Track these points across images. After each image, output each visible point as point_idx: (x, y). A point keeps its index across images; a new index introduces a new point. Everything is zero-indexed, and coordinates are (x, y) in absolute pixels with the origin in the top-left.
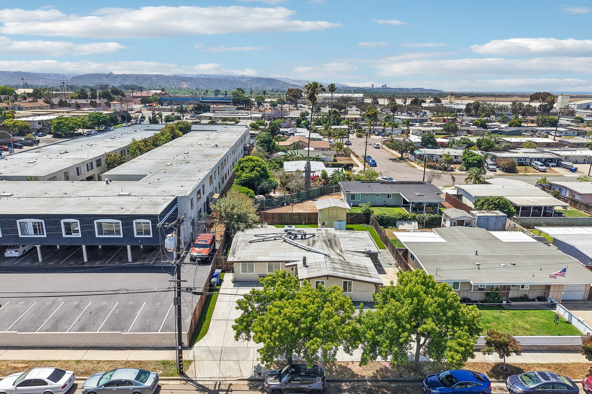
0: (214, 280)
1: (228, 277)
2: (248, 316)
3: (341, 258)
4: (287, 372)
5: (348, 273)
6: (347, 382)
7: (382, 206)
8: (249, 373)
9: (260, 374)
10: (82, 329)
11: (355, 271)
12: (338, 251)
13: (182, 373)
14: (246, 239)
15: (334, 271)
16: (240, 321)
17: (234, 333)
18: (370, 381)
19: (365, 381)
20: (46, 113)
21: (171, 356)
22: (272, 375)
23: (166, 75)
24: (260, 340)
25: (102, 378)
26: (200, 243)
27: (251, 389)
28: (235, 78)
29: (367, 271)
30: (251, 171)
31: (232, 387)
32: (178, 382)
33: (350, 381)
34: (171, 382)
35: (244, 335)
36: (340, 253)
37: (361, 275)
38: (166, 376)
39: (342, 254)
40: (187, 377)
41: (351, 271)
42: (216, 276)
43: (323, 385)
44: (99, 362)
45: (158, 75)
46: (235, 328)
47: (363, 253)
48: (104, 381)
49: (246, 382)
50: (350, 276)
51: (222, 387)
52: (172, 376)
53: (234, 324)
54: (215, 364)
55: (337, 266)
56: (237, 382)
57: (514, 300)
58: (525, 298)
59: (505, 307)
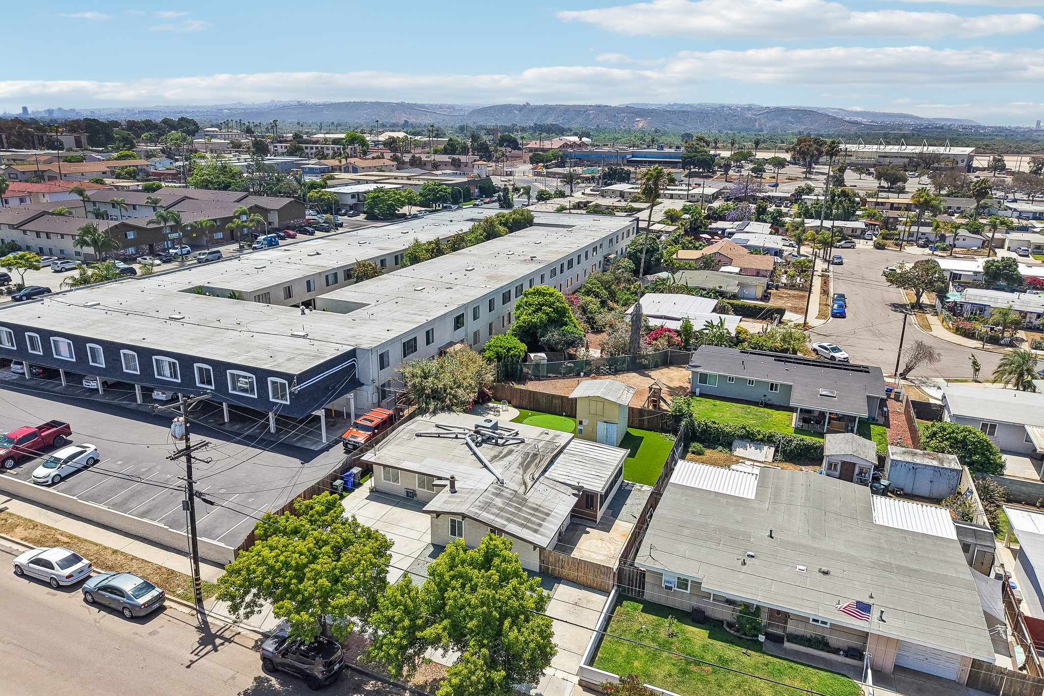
3: (520, 492)
5: (503, 518)
6: (380, 680)
7: (756, 404)
11: (519, 517)
12: (529, 477)
13: (198, 601)
14: (419, 429)
15: (481, 508)
20: (377, 178)
23: (613, 105)
26: (363, 422)
27: (254, 647)
28: (735, 109)
29: (541, 519)
30: (536, 312)
31: (236, 639)
32: (188, 610)
34: (180, 608)
36: (529, 482)
38: (183, 598)
39: (530, 484)
40: (202, 607)
41: (512, 514)
43: (326, 672)
45: (599, 106)
48: (102, 584)
49: (257, 637)
51: (224, 634)
52: (188, 600)
55: (497, 501)
56: (248, 632)
57: (794, 638)
58: (821, 644)
59: (757, 647)
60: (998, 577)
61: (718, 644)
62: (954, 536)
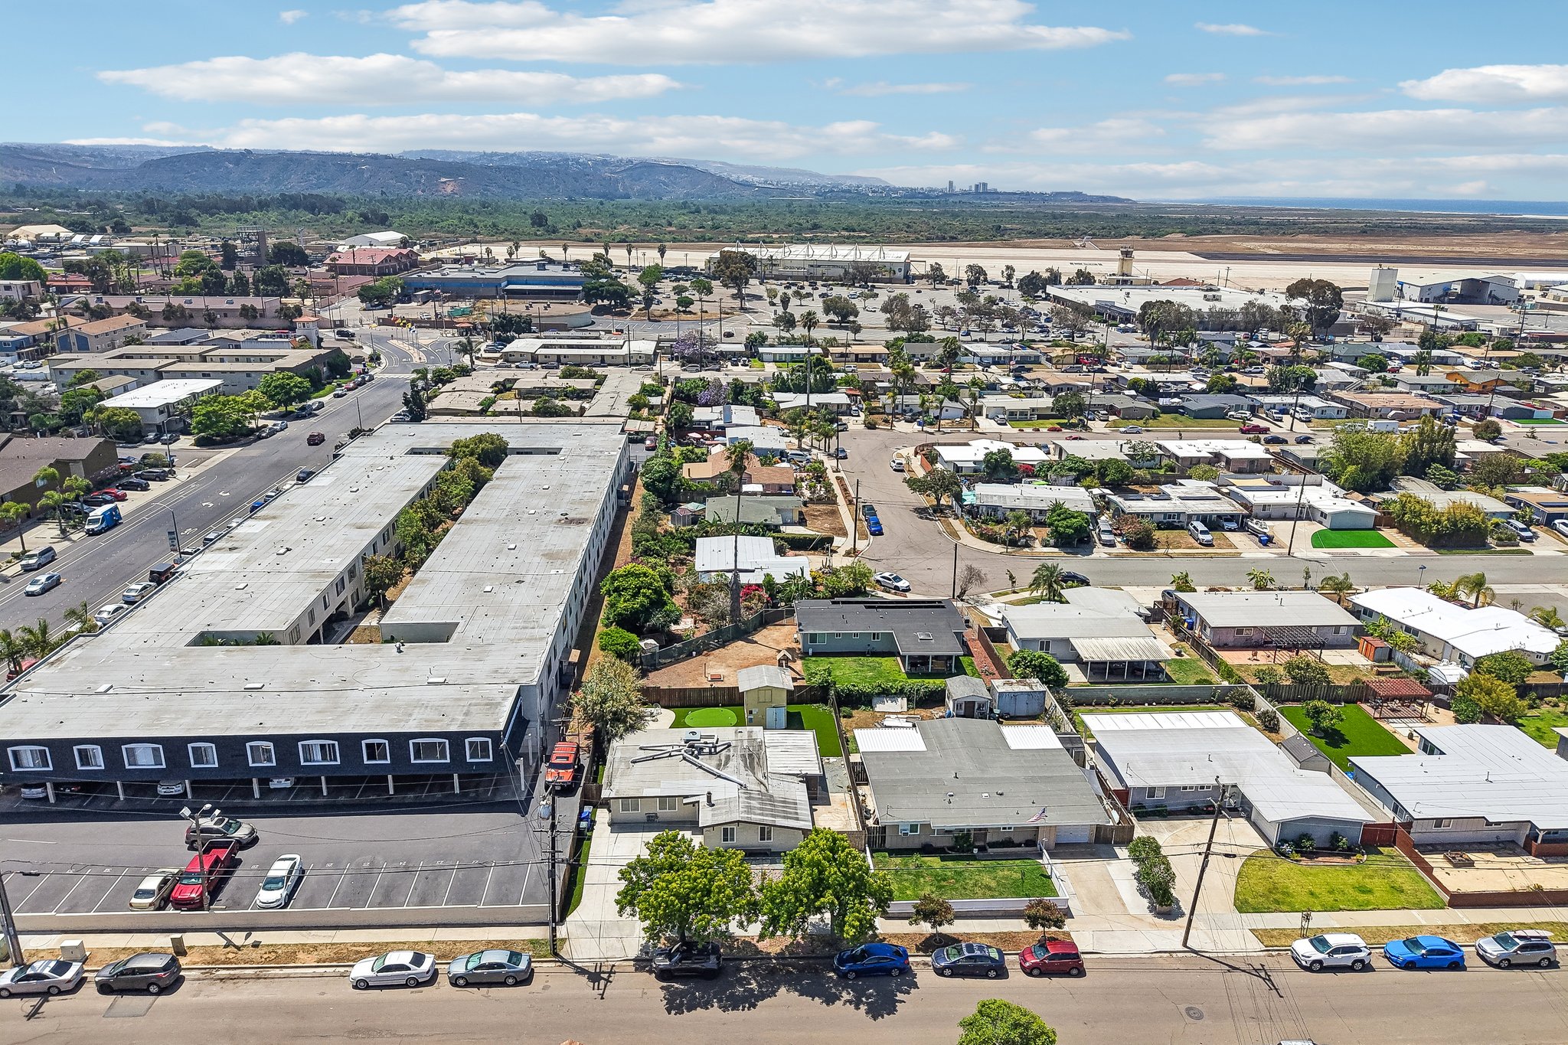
0: (584, 824)
1: (602, 816)
2: (633, 889)
3: (763, 789)
4: (677, 950)
5: (767, 815)
7: (863, 654)
8: (634, 952)
9: (647, 953)
10: (423, 902)
11: (778, 811)
12: (760, 776)
13: (556, 954)
14: (627, 755)
15: (748, 813)
16: (624, 894)
17: (617, 908)
18: (775, 958)
19: (770, 959)
21: (541, 933)
22: (660, 955)
24: (646, 918)
25: (468, 962)
26: (558, 761)
27: (637, 970)
29: (796, 809)
30: (635, 595)
31: (615, 969)
33: (752, 960)
34: (545, 965)
35: (628, 909)
36: (763, 780)
37: (784, 817)
38: (539, 957)
39: (765, 781)
40: (562, 958)
41: (772, 810)
42: (586, 819)
43: (718, 964)
44: (455, 942)
46: (617, 902)
47: (796, 775)
48: (471, 966)
49: (632, 963)
50: (768, 820)
51: (603, 969)
52: (546, 956)
53: (618, 897)
54: (594, 942)
55: (754, 803)
56: (621, 962)
57: (993, 845)
58: (1008, 843)
59: (974, 858)
60: (1092, 768)
61: (950, 864)
62: (1060, 746)
